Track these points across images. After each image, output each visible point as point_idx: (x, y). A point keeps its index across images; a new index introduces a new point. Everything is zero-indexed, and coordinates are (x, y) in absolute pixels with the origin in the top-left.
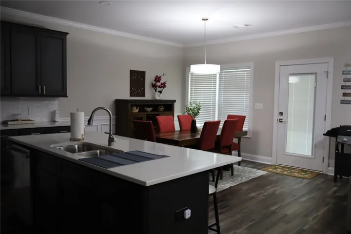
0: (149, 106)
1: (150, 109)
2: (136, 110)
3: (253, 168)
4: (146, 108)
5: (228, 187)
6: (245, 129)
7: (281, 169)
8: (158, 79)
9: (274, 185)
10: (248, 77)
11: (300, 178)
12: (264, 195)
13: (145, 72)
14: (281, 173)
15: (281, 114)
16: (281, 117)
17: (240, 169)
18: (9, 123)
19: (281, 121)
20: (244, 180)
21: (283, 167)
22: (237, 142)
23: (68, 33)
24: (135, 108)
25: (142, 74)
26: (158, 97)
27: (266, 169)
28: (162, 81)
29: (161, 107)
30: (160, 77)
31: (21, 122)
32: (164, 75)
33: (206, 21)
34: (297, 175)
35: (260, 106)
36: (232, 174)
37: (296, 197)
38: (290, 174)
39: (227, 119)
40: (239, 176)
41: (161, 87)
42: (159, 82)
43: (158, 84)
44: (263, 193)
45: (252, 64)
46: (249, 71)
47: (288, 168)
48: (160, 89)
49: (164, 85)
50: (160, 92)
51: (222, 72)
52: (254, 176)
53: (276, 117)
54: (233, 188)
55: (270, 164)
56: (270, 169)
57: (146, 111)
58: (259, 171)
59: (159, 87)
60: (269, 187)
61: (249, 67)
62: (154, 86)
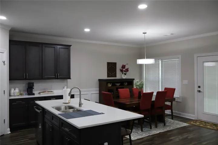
0: (118, 83)
1: (118, 84)
2: (110, 85)
3: (181, 121)
4: (116, 84)
5: (158, 133)
6: (175, 96)
7: (199, 123)
8: (123, 67)
9: (189, 133)
10: (178, 64)
11: (211, 129)
12: (179, 139)
13: (116, 63)
14: (198, 125)
15: (199, 87)
16: (199, 89)
17: (171, 122)
18: (41, 93)
19: (199, 91)
20: (171, 128)
21: (201, 122)
22: (170, 105)
23: (71, 46)
24: (109, 84)
25: (115, 64)
26: (124, 77)
27: (189, 122)
28: (126, 68)
29: (126, 83)
30: (125, 65)
31: (47, 93)
32: (127, 64)
33: (145, 34)
34: (209, 127)
35: (186, 82)
36: (165, 125)
37: (200, 141)
38: (204, 126)
39: (164, 90)
40: (168, 126)
41: (126, 71)
42: (125, 68)
43: (124, 69)
44: (179, 137)
45: (180, 56)
46: (178, 60)
47: (205, 122)
48: (125, 73)
49: (127, 70)
50: (125, 74)
51: (163, 61)
52: (179, 126)
53: (196, 89)
54: (161, 133)
55: (194, 119)
56: (192, 123)
57: (116, 86)
58: (184, 123)
59: (125, 71)
60: (185, 134)
61: (178, 58)
62: (122, 71)
